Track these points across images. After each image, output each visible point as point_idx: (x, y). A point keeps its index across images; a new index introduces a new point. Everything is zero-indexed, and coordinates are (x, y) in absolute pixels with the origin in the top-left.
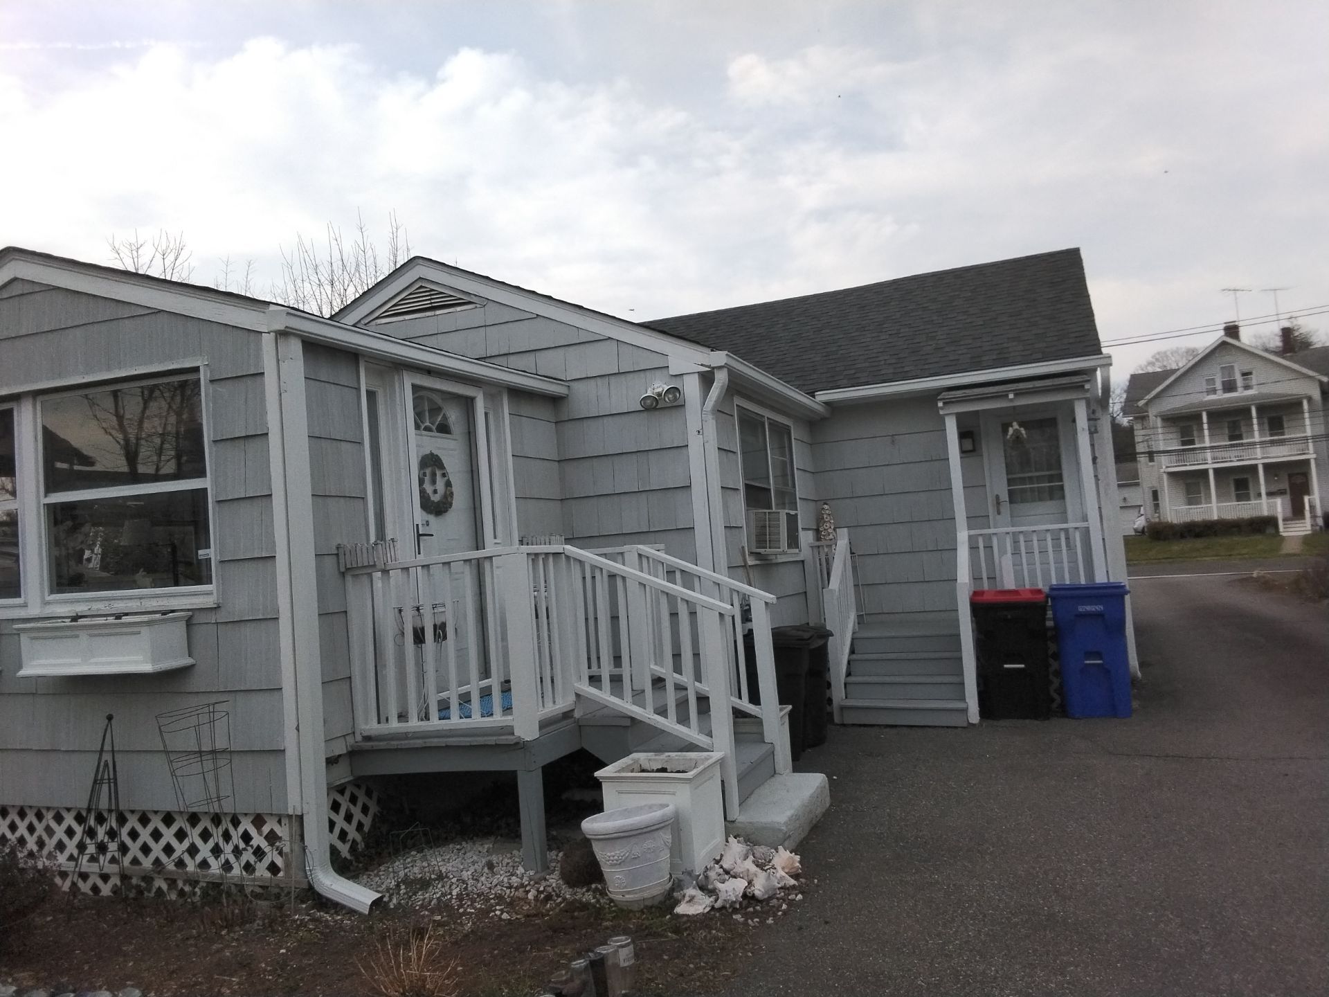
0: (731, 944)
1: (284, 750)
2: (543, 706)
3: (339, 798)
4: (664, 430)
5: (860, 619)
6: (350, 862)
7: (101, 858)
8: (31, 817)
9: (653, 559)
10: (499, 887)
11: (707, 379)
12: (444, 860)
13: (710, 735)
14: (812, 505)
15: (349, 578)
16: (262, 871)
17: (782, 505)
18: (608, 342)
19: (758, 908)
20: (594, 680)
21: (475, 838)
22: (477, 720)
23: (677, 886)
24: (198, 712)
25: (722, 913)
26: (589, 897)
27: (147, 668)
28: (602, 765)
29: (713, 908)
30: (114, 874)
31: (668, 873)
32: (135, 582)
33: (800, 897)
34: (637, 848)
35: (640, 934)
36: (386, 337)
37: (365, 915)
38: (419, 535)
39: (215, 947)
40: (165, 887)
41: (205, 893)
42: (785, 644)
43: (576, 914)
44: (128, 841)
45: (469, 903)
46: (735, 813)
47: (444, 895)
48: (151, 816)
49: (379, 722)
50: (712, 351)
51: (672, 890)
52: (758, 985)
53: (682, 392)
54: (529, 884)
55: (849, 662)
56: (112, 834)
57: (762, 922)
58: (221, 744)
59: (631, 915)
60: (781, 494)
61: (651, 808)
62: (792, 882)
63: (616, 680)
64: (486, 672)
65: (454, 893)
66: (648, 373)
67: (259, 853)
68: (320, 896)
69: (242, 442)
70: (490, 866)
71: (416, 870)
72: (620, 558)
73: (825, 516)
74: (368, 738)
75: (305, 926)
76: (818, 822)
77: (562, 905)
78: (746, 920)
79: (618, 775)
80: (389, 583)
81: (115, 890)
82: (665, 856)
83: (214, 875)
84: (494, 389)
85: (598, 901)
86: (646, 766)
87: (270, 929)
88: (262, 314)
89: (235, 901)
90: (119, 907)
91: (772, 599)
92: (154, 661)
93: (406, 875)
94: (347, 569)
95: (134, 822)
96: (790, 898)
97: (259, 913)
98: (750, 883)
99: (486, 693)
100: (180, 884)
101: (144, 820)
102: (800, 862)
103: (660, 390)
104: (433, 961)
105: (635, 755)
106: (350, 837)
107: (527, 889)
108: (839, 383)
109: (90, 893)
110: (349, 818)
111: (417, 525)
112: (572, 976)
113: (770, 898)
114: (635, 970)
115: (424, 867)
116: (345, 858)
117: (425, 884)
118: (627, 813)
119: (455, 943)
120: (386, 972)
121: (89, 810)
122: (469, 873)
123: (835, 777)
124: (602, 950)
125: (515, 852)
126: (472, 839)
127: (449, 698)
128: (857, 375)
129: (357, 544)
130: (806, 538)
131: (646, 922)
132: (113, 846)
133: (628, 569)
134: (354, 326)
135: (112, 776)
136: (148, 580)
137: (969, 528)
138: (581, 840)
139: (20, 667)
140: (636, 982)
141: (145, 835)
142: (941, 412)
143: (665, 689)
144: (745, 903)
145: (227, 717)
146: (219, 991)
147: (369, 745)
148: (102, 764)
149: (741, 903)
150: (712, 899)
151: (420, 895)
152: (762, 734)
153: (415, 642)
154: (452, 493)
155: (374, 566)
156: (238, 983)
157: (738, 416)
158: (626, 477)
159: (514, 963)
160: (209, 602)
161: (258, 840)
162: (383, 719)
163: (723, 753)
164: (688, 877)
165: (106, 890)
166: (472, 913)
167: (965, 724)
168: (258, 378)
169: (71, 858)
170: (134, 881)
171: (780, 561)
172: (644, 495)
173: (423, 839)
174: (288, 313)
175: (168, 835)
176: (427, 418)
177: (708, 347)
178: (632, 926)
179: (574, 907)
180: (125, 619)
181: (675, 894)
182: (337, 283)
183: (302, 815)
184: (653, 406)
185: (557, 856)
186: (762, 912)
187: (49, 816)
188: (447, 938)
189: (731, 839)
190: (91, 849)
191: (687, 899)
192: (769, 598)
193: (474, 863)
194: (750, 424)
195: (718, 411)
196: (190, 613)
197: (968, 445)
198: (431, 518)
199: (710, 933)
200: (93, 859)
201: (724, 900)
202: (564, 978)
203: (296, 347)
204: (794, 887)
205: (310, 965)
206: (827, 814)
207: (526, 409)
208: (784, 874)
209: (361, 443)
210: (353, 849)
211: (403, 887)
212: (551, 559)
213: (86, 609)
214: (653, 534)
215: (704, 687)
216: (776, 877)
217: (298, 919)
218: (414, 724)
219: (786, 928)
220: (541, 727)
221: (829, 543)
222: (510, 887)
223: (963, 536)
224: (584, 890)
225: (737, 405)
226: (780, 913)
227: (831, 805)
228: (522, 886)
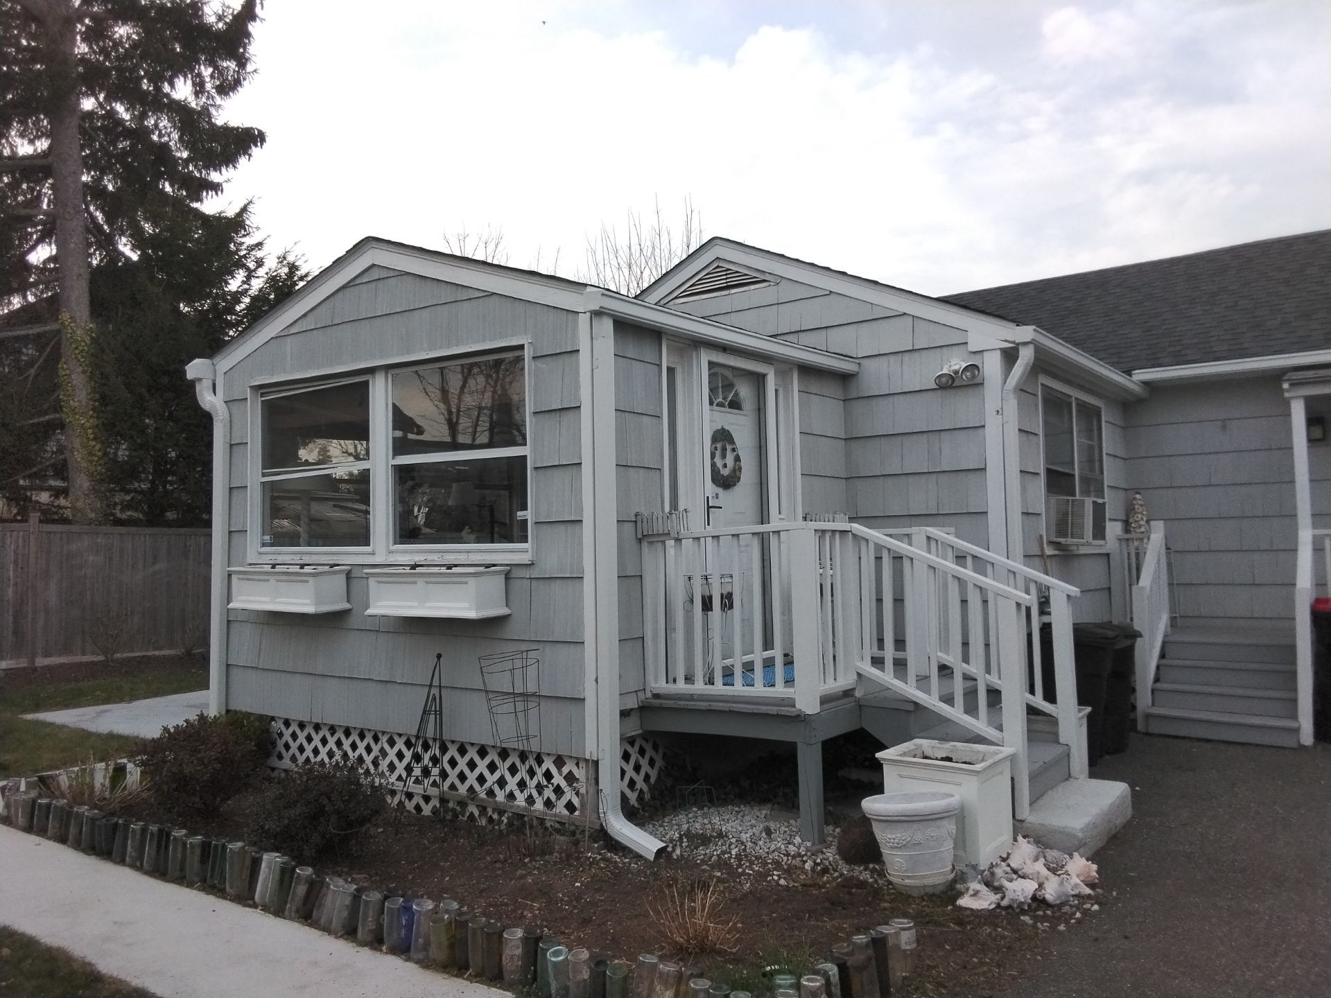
0: (1018, 944)
1: (584, 699)
2: (825, 682)
3: (630, 749)
4: (959, 409)
5: (1173, 621)
6: (638, 809)
7: (426, 781)
8: (369, 739)
9: (942, 542)
10: (776, 853)
11: (1010, 356)
12: (723, 820)
13: (1000, 728)
14: (1121, 494)
15: (645, 545)
16: (560, 808)
17: (1086, 492)
18: (905, 317)
19: (1049, 912)
20: (878, 662)
21: (752, 803)
22: (758, 689)
23: (961, 878)
24: (514, 657)
25: (1008, 913)
26: (866, 876)
27: (472, 614)
28: (883, 747)
29: (998, 906)
30: (435, 797)
31: (950, 863)
32: (461, 538)
33: (1096, 907)
34: (917, 834)
35: (921, 920)
36: (687, 316)
37: (650, 861)
38: (709, 507)
39: (519, 872)
40: (476, 813)
41: (510, 824)
42: (1086, 642)
43: (854, 890)
44: (447, 767)
45: (748, 864)
46: (1025, 812)
47: (724, 853)
48: (468, 747)
49: (667, 683)
50: (1018, 325)
51: (954, 881)
52: (1048, 990)
53: (981, 371)
54: (806, 855)
55: (1158, 668)
56: (435, 760)
57: (1053, 928)
58: (532, 688)
59: (910, 900)
60: (1086, 481)
61: (934, 796)
62: (1088, 891)
63: (900, 665)
64: (768, 644)
65: (734, 852)
66: (945, 350)
67: (558, 791)
68: (611, 839)
69: (558, 414)
70: (768, 832)
71: (698, 825)
72: (906, 539)
73: (1136, 507)
74: (657, 696)
75: (597, 864)
76: (1117, 833)
77: (839, 880)
78: (1035, 923)
79: (899, 758)
80: (681, 549)
81: (435, 811)
82: (949, 845)
83: (519, 807)
84: (786, 366)
85: (876, 881)
86: (928, 752)
87: (566, 863)
88: (579, 295)
89: (536, 834)
90: (438, 826)
91: (1076, 592)
92: (478, 609)
93: (688, 828)
94: (644, 536)
95: (453, 752)
96: (1085, 906)
97: (556, 847)
98: (1041, 885)
99: (769, 664)
100: (490, 811)
101: (462, 751)
102: (1098, 872)
103: (956, 367)
104: (714, 914)
105: (917, 741)
106: (638, 786)
107: (805, 859)
108: (1160, 361)
109: (414, 811)
110: (637, 768)
111: (708, 497)
112: (853, 949)
113: (1062, 904)
114: (917, 955)
115: (705, 824)
116: (633, 806)
117: (705, 840)
118: (909, 798)
119: (733, 901)
120: (672, 918)
121: (417, 737)
122: (748, 835)
123: (1137, 788)
124: (885, 930)
125: (792, 822)
126: (749, 803)
127: (733, 666)
128: (1183, 352)
129: (653, 513)
130: (1113, 529)
131: (926, 909)
132: (435, 771)
133: (915, 550)
134: (656, 304)
135: (438, 709)
136: (473, 537)
137: (1315, 526)
138: (859, 818)
139: (367, 607)
140: (916, 967)
141: (462, 764)
142: (1286, 395)
143: (953, 678)
144: (1034, 905)
145: (537, 664)
146: (522, 913)
147: (657, 702)
148: (431, 697)
149: (1029, 905)
150: (998, 896)
151: (701, 850)
152: (1056, 734)
153: (703, 610)
154: (740, 468)
155: (668, 534)
156: (538, 909)
157: (1042, 395)
158: (915, 457)
159: (793, 929)
160: (525, 558)
161: (558, 779)
162: (671, 679)
163: (1013, 749)
164: (973, 871)
165: (427, 810)
166: (750, 874)
167: (1295, 745)
168: (574, 355)
169: (400, 778)
170: (451, 805)
171: (1081, 552)
172: (934, 476)
173: (705, 797)
174: (603, 294)
175: (482, 766)
176: (721, 393)
177: (1012, 321)
178: (911, 911)
179: (849, 884)
180: (455, 570)
181: (958, 886)
182: (634, 266)
183: (598, 760)
184: (948, 384)
185: (834, 831)
186: (1053, 917)
187: (384, 739)
188: (727, 895)
189: (1020, 838)
190: (417, 772)
191: (971, 892)
192: (1073, 591)
193: (752, 826)
194: (1055, 405)
195: (1021, 390)
196: (508, 568)
197: (1318, 432)
198: (720, 491)
199: (996, 930)
200: (417, 781)
201: (1012, 900)
202: (845, 951)
203: (607, 325)
204: (1089, 896)
205: (602, 901)
206: (1127, 825)
207: (815, 386)
208: (1078, 881)
209: (659, 417)
210: (640, 798)
211: (685, 840)
212: (837, 536)
213: (423, 558)
214: (942, 517)
215: (994, 680)
216: (1070, 883)
217: (591, 857)
218: (699, 687)
219: (1079, 936)
220: (822, 703)
221: (1141, 536)
222: (788, 855)
223: (1306, 536)
224: (862, 868)
225: (1042, 384)
226: (1073, 921)
227: (1133, 817)
228: (799, 855)
